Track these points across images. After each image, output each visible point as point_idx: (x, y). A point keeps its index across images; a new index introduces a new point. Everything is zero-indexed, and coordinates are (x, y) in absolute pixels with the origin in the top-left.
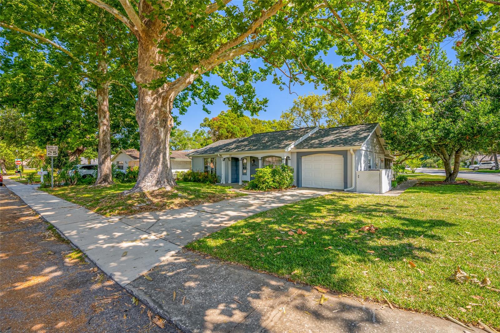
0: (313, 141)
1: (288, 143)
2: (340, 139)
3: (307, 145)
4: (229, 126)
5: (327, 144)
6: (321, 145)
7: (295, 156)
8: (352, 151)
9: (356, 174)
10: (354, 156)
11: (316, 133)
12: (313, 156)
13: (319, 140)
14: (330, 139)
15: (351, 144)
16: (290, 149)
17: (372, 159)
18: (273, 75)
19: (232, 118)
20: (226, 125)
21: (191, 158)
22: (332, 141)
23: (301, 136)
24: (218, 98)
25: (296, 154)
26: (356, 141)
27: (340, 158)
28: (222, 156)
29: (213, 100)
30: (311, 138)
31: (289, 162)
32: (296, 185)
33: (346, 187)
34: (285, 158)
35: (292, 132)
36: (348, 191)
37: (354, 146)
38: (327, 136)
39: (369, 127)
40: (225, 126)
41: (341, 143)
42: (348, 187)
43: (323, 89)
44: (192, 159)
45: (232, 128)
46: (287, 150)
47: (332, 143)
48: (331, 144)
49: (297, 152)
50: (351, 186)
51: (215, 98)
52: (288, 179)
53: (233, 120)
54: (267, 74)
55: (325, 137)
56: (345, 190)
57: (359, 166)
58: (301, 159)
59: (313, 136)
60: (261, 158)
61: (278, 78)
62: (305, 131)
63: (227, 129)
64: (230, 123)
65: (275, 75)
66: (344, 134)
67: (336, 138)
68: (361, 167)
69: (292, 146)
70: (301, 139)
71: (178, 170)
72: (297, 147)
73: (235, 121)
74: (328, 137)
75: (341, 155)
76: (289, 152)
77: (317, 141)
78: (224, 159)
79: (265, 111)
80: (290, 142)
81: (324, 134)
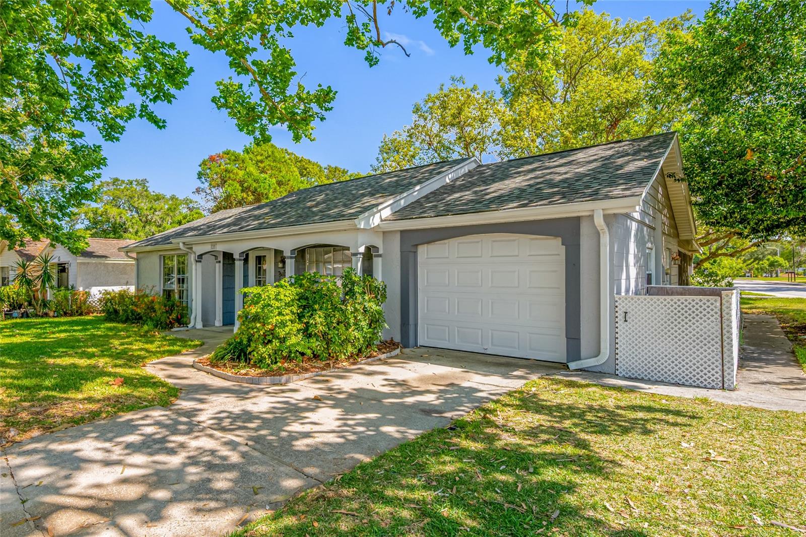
0: (457, 195)
1: (374, 202)
2: (551, 184)
3: (436, 206)
4: (250, 174)
5: (501, 200)
6: (480, 205)
7: (396, 245)
8: (599, 221)
9: (614, 307)
10: (605, 239)
11: (470, 174)
12: (454, 242)
13: (475, 192)
14: (513, 186)
15: (596, 193)
16: (376, 221)
17: (653, 252)
18: (344, 18)
19: (259, 158)
20: (241, 173)
21: (134, 255)
22: (522, 190)
23: (419, 182)
24: (186, 83)
25: (398, 236)
26: (612, 183)
27: (554, 247)
28: (195, 248)
29: (173, 90)
30: (451, 188)
31: (378, 263)
32: (397, 339)
33: (574, 352)
34: (362, 249)
35: (396, 176)
36: (583, 371)
37: (607, 197)
38: (502, 179)
39: (649, 145)
40: (237, 174)
41: (553, 194)
42: (584, 352)
43: (490, 60)
44: (137, 260)
45: (256, 181)
46: (368, 223)
47: (522, 196)
48: (518, 198)
49: (402, 232)
50: (598, 353)
51: (179, 87)
52: (364, 324)
53: (261, 162)
54: (327, 15)
55: (494, 181)
56: (573, 365)
57: (624, 276)
58: (415, 253)
59: (458, 183)
60: (293, 251)
61: (361, 27)
62: (434, 170)
63: (241, 183)
64: (252, 169)
65: (351, 19)
66: (562, 170)
67: (531, 182)
68: (628, 278)
69: (387, 213)
70: (417, 192)
71: (109, 289)
72: (402, 214)
73: (267, 163)
74: (506, 182)
75: (556, 235)
76: (375, 230)
77: (468, 195)
78: (200, 256)
79: (322, 119)
80: (381, 200)
81: (491, 176)
